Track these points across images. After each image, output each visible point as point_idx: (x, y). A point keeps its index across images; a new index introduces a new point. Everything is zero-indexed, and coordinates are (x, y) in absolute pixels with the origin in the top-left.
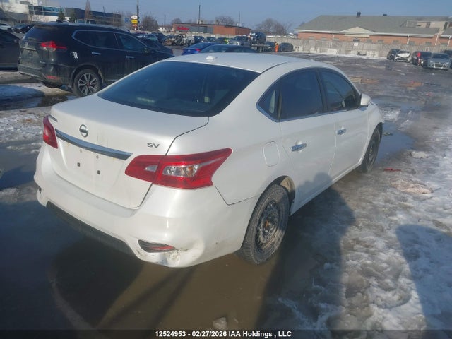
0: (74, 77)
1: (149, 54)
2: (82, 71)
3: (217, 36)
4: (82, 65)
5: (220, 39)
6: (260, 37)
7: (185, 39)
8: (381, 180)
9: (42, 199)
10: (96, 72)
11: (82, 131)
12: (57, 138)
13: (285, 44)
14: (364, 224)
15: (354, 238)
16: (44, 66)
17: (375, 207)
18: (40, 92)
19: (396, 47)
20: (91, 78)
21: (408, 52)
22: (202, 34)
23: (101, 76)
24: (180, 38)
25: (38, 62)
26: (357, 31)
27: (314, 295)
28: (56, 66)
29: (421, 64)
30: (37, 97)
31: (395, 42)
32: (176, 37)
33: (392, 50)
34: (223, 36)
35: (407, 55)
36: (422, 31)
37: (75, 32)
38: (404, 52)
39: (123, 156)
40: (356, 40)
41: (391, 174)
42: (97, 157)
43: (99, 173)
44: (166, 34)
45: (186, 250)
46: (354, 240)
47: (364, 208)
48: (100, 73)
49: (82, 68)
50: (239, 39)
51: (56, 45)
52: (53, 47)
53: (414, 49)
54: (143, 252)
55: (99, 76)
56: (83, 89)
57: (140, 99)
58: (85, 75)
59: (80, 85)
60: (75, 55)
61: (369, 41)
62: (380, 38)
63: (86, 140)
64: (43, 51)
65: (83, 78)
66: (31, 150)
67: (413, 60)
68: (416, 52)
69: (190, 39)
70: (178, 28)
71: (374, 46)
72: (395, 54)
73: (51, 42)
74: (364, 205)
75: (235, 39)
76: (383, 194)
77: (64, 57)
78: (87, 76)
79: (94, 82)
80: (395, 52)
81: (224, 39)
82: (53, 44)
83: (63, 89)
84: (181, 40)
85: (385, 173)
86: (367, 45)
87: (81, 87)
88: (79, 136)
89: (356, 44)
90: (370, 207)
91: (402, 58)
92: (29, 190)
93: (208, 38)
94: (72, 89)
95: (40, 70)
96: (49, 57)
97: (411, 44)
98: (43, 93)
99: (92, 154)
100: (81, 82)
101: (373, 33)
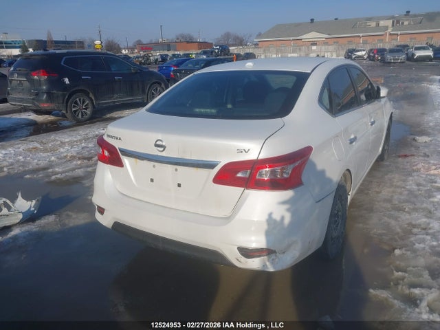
0: (67, 103)
1: (136, 73)
2: (74, 96)
3: (182, 53)
4: (74, 89)
5: (185, 55)
6: (224, 49)
7: (151, 58)
8: (402, 166)
9: (106, 220)
10: (87, 94)
11: (157, 145)
12: (122, 157)
13: (247, 54)
14: (409, 208)
15: (407, 222)
16: (37, 94)
17: (411, 192)
18: (32, 120)
19: (351, 47)
20: (84, 102)
21: (364, 50)
22: (166, 52)
23: (93, 99)
24: (147, 57)
25: (30, 91)
26: (313, 35)
27: (401, 282)
28: (49, 94)
29: (378, 60)
30: (31, 125)
31: (350, 42)
32: (143, 57)
33: (349, 50)
34: (187, 52)
35: (364, 53)
36: (373, 30)
37: (64, 58)
38: (361, 51)
39: (210, 166)
40: (314, 44)
41: (407, 159)
42: (176, 170)
43: (179, 185)
44: (131, 56)
45: (284, 253)
46: (407, 224)
47: (401, 194)
48: (91, 95)
49: (74, 93)
50: (205, 53)
51: (47, 73)
52: (44, 75)
53: (368, 47)
54: (243, 259)
55: (91, 98)
56: (77, 113)
57: (197, 110)
58: (78, 99)
59: (73, 109)
60: (67, 80)
61: (325, 43)
62: (335, 40)
63: (164, 154)
64: (33, 80)
65: (76, 103)
66: (50, 176)
67: (369, 57)
68: (371, 50)
69: (156, 57)
70: (142, 49)
71: (331, 48)
72: (352, 53)
73: (41, 70)
74: (399, 190)
75: (200, 54)
76: (411, 178)
77: (56, 83)
78: (80, 100)
79: (87, 105)
80: (352, 51)
81: (189, 54)
82: (43, 72)
83: (53, 115)
84: (148, 59)
85: (400, 159)
86: (323, 48)
87: (75, 111)
88: (155, 152)
89: (314, 48)
90: (406, 193)
91: (360, 56)
92: (68, 215)
93: (174, 55)
94: (67, 115)
95: (33, 99)
96: (40, 85)
97: (365, 43)
98: (35, 121)
99: (170, 168)
100: (74, 107)
101: (327, 36)
